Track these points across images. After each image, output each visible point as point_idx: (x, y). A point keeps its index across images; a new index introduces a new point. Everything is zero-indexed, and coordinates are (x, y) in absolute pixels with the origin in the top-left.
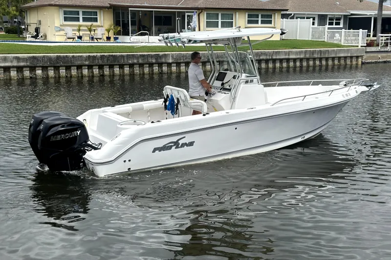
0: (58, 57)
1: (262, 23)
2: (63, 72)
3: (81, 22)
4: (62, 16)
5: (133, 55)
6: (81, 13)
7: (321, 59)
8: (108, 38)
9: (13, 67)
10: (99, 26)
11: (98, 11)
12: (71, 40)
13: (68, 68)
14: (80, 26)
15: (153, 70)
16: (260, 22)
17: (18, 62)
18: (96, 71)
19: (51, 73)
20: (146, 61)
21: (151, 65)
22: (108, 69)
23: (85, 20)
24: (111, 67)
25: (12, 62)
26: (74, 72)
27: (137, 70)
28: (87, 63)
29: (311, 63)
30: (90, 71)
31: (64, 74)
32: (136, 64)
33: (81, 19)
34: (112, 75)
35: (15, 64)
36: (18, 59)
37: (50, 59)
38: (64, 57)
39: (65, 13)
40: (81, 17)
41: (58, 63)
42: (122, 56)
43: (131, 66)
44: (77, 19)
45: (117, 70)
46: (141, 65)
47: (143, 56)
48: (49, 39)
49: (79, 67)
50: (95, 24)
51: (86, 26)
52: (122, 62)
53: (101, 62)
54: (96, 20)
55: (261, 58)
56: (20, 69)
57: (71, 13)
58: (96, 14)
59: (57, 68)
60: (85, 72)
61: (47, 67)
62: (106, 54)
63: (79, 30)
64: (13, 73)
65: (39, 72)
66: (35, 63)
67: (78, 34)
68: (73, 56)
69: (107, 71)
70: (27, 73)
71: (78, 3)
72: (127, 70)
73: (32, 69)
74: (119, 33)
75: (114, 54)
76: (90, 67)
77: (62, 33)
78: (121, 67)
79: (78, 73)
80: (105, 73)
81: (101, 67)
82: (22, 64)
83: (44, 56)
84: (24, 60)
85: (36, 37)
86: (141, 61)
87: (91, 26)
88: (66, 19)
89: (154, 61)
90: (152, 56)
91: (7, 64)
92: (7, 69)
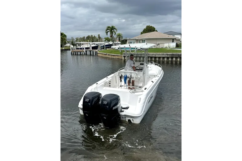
9: (166, 57)
25: (165, 55)
35: (166, 56)
36: (167, 54)
56: (168, 58)
61: (177, 57)
64: (166, 59)
65: (174, 59)
66: (173, 56)
70: (170, 59)
73: (172, 58)
82: (168, 56)
91: (164, 56)
92: (164, 58)
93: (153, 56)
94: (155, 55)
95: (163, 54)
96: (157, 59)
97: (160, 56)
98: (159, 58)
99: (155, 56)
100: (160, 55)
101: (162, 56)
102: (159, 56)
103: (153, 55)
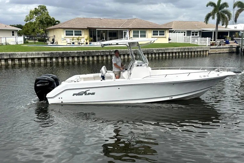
0: (63, 53)
1: (159, 35)
2: (65, 60)
3: (74, 36)
4: (65, 33)
5: (98, 51)
6: (74, 32)
7: (188, 52)
8: (87, 43)
9: (42, 58)
10: (82, 38)
11: (82, 30)
12: (69, 45)
13: (68, 58)
14: (73, 38)
15: (108, 58)
16: (159, 34)
17: (44, 55)
18: (81, 59)
19: (60, 60)
20: (104, 54)
21: (107, 56)
22: (87, 58)
23: (76, 35)
24: (88, 57)
25: (41, 55)
26: (71, 60)
27: (100, 58)
28: (77, 55)
29: (184, 54)
30: (78, 59)
31: (66, 61)
32: (100, 55)
33: (74, 34)
34: (89, 61)
35: (43, 56)
36: (44, 54)
37: (59, 53)
38: (66, 52)
39: (66, 32)
40: (74, 33)
41: (63, 55)
42: (93, 52)
43: (98, 56)
44: (72, 35)
45: (91, 58)
46: (102, 56)
47: (103, 51)
48: (59, 44)
49: (73, 57)
50: (80, 36)
51: (76, 38)
52: (93, 54)
53: (83, 55)
54: (81, 35)
55: (160, 52)
56: (45, 59)
57: (69, 32)
58: (81, 32)
59: (62, 58)
60: (76, 59)
61: (58, 57)
62: (86, 51)
63: (73, 40)
64: (42, 61)
65: (54, 60)
66: (52, 56)
67: (72, 42)
68: (70, 52)
69: (86, 59)
70: (48, 60)
71: (73, 27)
72: (95, 58)
73: (51, 58)
74: (92, 41)
75: (89, 51)
76: (78, 57)
77: (65, 41)
78: (93, 57)
79: (72, 60)
80: (85, 60)
81: (83, 57)
82: (46, 56)
83: (57, 52)
84: (47, 54)
85: (53, 43)
86: (102, 54)
87: (79, 37)
88: (67, 35)
89: (108, 54)
90: (107, 52)
91: (39, 56)
92: (39, 59)
93: (23, 57)
94: (26, 55)
95: (38, 54)
96: (30, 61)
97: (34, 57)
98: (33, 59)
99: (25, 57)
100: (33, 55)
101: (37, 56)
102: (32, 57)
103: (22, 55)
